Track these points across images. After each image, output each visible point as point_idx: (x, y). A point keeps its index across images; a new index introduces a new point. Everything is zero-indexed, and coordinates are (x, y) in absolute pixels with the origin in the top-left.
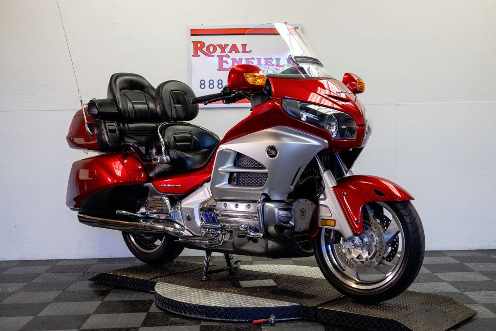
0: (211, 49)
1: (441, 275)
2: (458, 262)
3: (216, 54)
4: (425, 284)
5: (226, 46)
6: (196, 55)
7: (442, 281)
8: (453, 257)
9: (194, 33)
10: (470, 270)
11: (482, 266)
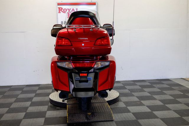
0: (65, 10)
1: (145, 89)
2: (150, 84)
3: (67, 12)
4: (140, 93)
5: (70, 9)
6: (59, 12)
7: (146, 92)
8: (149, 82)
9: (59, 4)
10: (155, 87)
11: (158, 85)
